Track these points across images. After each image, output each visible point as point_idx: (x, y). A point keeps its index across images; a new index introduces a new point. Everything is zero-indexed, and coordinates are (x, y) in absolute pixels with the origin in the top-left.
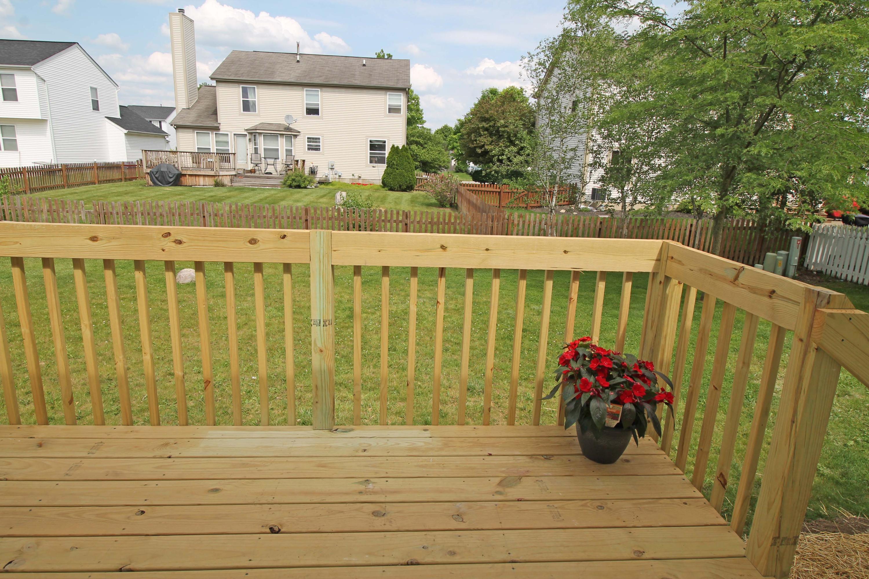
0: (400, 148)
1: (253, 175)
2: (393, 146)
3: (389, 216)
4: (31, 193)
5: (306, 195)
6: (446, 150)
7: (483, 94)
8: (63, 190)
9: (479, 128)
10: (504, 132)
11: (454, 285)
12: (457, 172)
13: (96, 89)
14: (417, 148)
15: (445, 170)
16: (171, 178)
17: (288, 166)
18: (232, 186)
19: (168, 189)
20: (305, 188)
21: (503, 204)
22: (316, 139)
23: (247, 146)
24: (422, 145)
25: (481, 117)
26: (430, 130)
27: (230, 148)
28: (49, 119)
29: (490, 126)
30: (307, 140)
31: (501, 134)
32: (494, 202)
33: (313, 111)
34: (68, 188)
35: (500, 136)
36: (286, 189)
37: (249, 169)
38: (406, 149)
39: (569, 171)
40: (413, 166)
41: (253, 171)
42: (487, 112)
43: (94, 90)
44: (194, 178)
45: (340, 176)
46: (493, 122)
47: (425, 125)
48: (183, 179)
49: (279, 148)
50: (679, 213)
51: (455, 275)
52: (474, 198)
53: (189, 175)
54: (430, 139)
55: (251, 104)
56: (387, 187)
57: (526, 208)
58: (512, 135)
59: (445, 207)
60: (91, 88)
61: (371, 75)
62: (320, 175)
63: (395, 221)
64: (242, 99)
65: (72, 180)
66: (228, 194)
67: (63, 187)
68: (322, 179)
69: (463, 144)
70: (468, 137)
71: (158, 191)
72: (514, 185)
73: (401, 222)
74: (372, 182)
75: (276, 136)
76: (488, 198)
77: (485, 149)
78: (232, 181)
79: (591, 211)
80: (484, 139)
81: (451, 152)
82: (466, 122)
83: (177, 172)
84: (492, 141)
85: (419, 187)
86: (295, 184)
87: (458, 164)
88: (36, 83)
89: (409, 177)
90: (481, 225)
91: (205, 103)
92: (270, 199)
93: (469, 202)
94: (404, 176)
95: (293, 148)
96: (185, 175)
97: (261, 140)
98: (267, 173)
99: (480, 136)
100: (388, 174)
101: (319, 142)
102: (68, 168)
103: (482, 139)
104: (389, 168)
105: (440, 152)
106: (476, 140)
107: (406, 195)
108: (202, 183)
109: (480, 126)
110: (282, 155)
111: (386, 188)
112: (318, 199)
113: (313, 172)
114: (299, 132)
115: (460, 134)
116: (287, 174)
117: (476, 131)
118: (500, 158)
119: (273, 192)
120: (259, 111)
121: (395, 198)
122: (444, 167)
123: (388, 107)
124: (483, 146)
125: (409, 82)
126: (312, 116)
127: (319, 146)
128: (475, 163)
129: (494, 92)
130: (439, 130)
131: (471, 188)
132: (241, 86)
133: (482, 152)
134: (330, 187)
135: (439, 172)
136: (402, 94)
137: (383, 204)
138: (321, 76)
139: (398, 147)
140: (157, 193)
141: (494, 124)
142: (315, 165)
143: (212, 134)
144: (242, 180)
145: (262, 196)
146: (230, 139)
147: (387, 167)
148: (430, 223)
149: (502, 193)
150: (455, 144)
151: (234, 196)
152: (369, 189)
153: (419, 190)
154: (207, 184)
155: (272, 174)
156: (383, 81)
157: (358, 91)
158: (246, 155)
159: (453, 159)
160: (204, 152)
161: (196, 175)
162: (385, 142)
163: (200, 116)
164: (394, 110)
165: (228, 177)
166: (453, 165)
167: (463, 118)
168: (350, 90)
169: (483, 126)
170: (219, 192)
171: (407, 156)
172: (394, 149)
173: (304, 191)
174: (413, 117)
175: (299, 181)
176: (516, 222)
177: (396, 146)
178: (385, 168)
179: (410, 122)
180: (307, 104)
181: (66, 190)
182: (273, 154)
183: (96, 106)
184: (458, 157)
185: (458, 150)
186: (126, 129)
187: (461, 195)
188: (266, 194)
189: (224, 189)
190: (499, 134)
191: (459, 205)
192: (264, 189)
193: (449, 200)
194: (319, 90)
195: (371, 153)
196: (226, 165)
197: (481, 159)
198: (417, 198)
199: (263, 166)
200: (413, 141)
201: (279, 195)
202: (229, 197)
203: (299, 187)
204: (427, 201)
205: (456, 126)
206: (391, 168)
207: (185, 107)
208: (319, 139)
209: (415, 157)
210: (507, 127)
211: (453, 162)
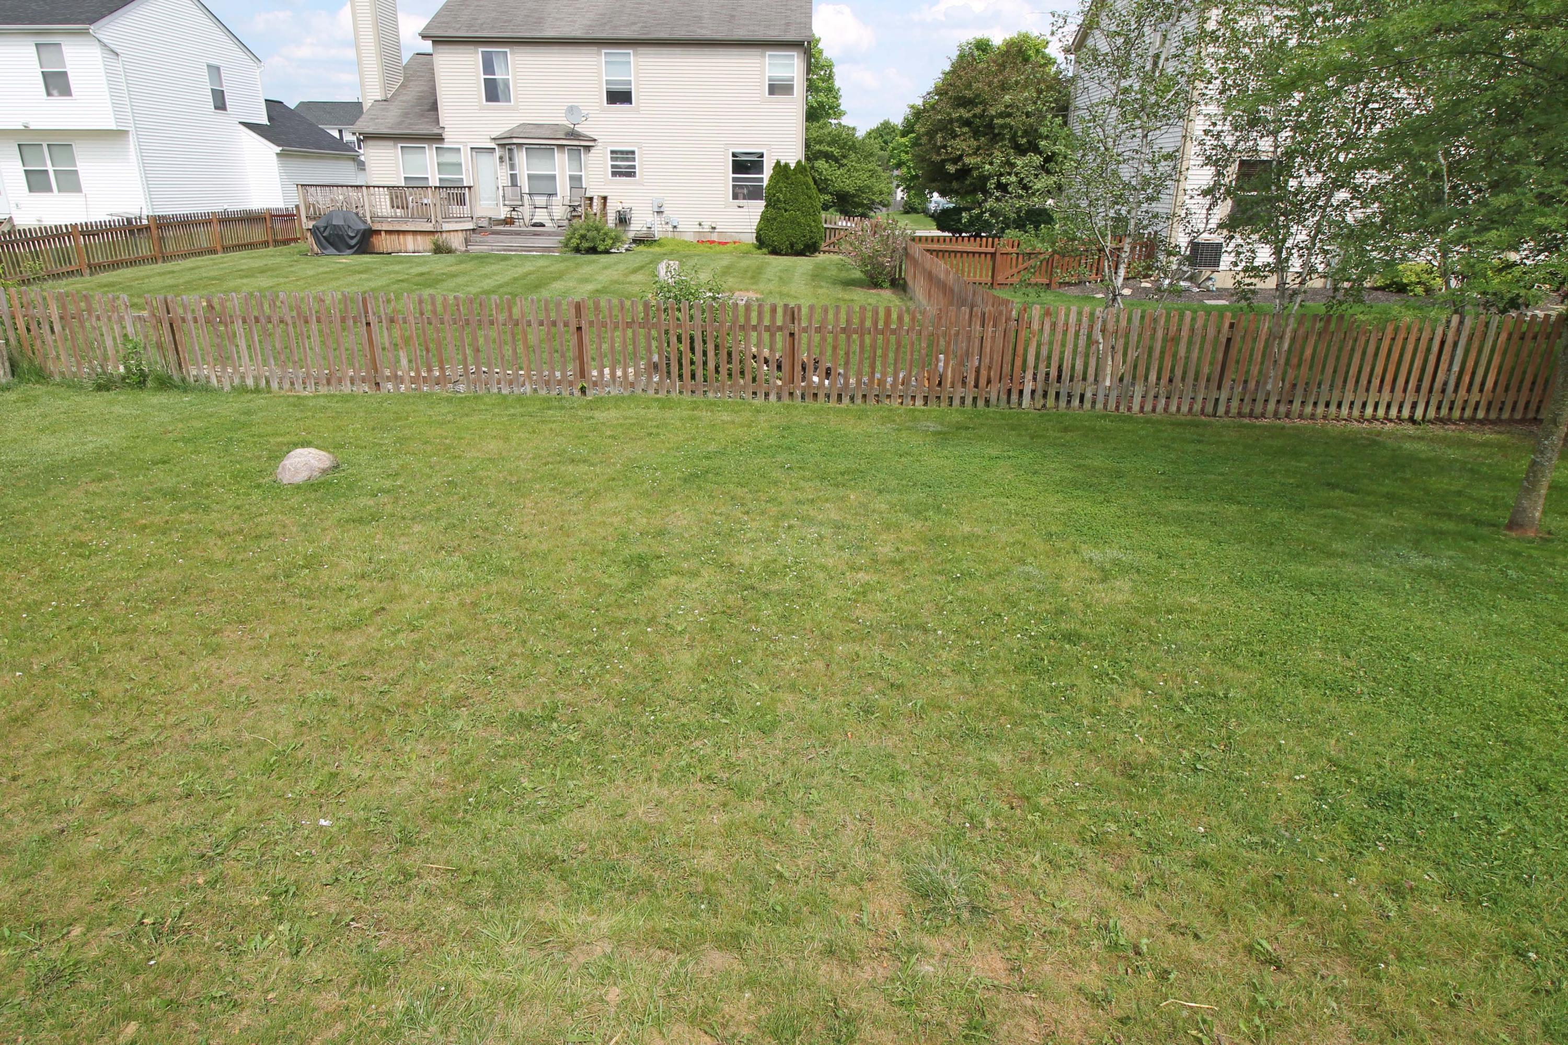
0: (792, 166)
1: (507, 228)
2: (778, 163)
3: (754, 315)
4: (91, 274)
5: (605, 268)
6: (884, 170)
7: (962, 50)
8: (153, 266)
9: (951, 121)
10: (1003, 127)
11: (893, 483)
12: (907, 212)
13: (218, 69)
14: (827, 166)
15: (884, 209)
16: (352, 238)
17: (574, 208)
18: (467, 251)
19: (348, 260)
20: (607, 252)
21: (1000, 278)
22: (627, 152)
23: (496, 173)
24: (837, 161)
25: (957, 98)
26: (854, 129)
27: (464, 177)
28: (132, 129)
29: (975, 116)
30: (609, 155)
31: (996, 131)
32: (981, 276)
33: (619, 97)
34: (164, 261)
35: (995, 135)
36: (569, 255)
37: (503, 217)
38: (804, 168)
39: (1156, 207)
40: (819, 205)
41: (509, 221)
42: (969, 86)
43: (214, 71)
44: (394, 237)
45: (675, 227)
46: (981, 107)
47: (845, 121)
48: (375, 240)
49: (557, 173)
50: (1379, 293)
51: (896, 453)
52: (941, 267)
53: (388, 232)
54: (853, 148)
55: (501, 87)
56: (767, 247)
57: (1048, 286)
58: (1020, 133)
59: (881, 287)
60: (209, 66)
61: (733, 16)
62: (637, 227)
63: (767, 329)
64: (483, 77)
65: (170, 247)
66: (453, 269)
67: (154, 260)
68: (640, 234)
69: (917, 156)
70: (930, 141)
71: (323, 266)
72: (1029, 240)
73: (780, 329)
74: (737, 237)
75: (549, 148)
76: (970, 266)
77: (964, 165)
78: (467, 241)
79: (1187, 290)
80: (963, 144)
81: (896, 173)
82: (925, 110)
83: (362, 227)
84: (978, 148)
85: (829, 246)
86: (586, 245)
87: (909, 196)
88: (100, 59)
89: (809, 225)
90: (957, 334)
91: (416, 89)
92: (533, 277)
93: (930, 277)
94: (799, 224)
95: (583, 173)
96: (378, 232)
97: (521, 157)
98: (534, 225)
99: (955, 137)
100: (768, 220)
101: (634, 160)
102: (162, 224)
103: (957, 143)
104: (770, 209)
105: (873, 173)
106: (945, 147)
107: (804, 264)
108: (411, 247)
109: (954, 116)
110: (563, 187)
111: (765, 250)
112: (626, 275)
113: (623, 220)
114: (595, 140)
115: (913, 135)
116: (571, 225)
117: (946, 127)
118: (1003, 180)
119: (541, 263)
120: (516, 98)
121: (781, 271)
122: (881, 203)
123: (767, 83)
124: (960, 158)
125: (810, 29)
126: (618, 106)
127: (634, 167)
128: (943, 194)
129: (983, 46)
130: (873, 131)
131: (936, 246)
132: (481, 50)
133: (957, 170)
134: (656, 249)
135: (872, 214)
136: (795, 54)
137: (756, 283)
138: (635, 24)
139: (787, 165)
140: (321, 270)
141: (984, 111)
142: (626, 205)
143: (431, 148)
144: (486, 238)
145: (520, 271)
146: (465, 157)
147: (766, 206)
148: (844, 330)
149: (998, 255)
150: (904, 157)
151: (464, 273)
152: (731, 252)
153: (829, 252)
154: (421, 249)
155: (543, 226)
156: (757, 28)
157: (707, 51)
158: (495, 188)
159: (898, 187)
160: (417, 185)
161: (398, 232)
162: (762, 156)
163: (407, 114)
164: (778, 88)
165: (460, 234)
166: (899, 198)
167: (919, 102)
168: (693, 51)
169: (961, 117)
170: (442, 264)
171: (806, 183)
172: (781, 170)
173: (603, 259)
174: (821, 105)
175: (593, 239)
176: (1035, 326)
177: (783, 163)
178: (763, 209)
179: (813, 115)
180: (608, 82)
181: (160, 267)
182: (543, 186)
183: (220, 102)
184: (910, 184)
185: (909, 168)
186: (279, 145)
187: (915, 262)
188: (528, 267)
189: (448, 258)
190: (993, 133)
191: (910, 283)
192: (526, 257)
193: (889, 273)
194: (631, 51)
195: (734, 179)
196: (456, 209)
197: (955, 185)
198: (824, 269)
199: (526, 211)
200: (820, 152)
201: (552, 269)
202: (454, 276)
203: (593, 250)
204: (844, 275)
205: (906, 119)
206: (774, 207)
207: (379, 98)
208: (633, 152)
209: (822, 185)
210: (1009, 115)
211: (900, 194)
